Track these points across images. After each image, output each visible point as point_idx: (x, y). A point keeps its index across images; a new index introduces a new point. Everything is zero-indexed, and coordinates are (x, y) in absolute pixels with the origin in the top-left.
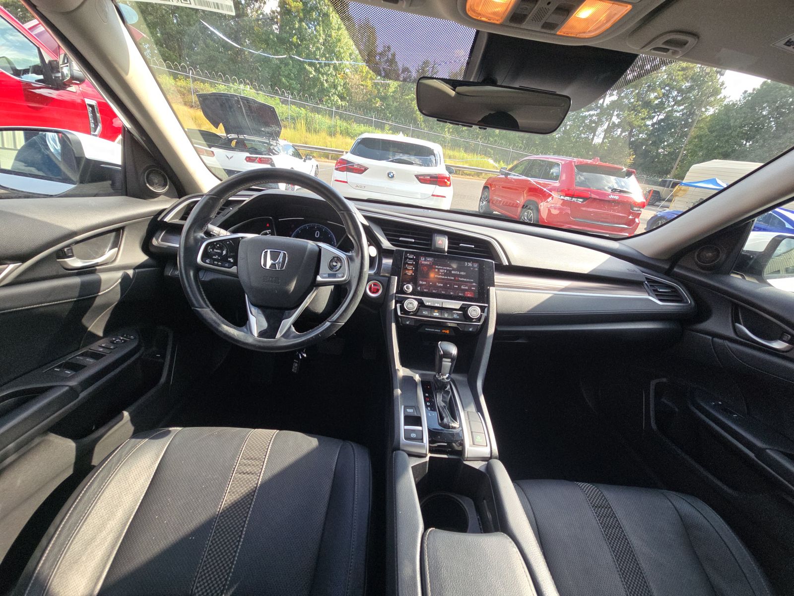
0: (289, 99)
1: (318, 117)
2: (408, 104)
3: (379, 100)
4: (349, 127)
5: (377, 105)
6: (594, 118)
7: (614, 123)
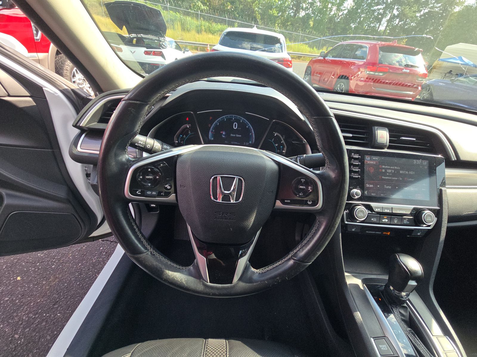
0: (168, 6)
1: (189, 19)
2: (250, 6)
3: (230, 4)
4: (210, 25)
5: (228, 8)
6: (381, 11)
7: (394, 15)
